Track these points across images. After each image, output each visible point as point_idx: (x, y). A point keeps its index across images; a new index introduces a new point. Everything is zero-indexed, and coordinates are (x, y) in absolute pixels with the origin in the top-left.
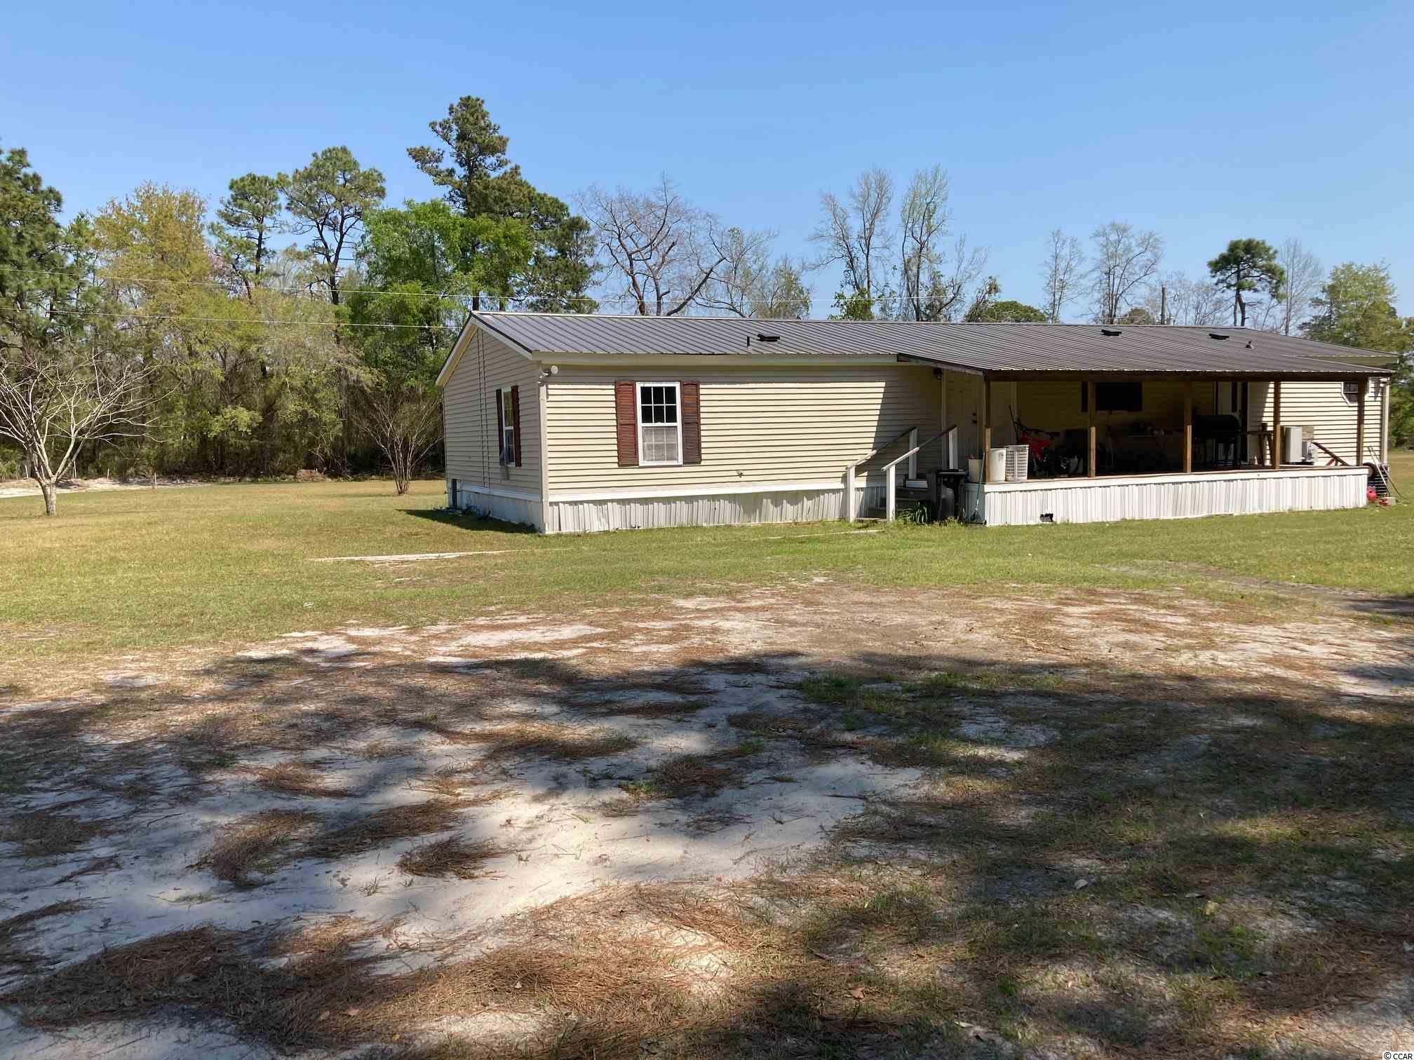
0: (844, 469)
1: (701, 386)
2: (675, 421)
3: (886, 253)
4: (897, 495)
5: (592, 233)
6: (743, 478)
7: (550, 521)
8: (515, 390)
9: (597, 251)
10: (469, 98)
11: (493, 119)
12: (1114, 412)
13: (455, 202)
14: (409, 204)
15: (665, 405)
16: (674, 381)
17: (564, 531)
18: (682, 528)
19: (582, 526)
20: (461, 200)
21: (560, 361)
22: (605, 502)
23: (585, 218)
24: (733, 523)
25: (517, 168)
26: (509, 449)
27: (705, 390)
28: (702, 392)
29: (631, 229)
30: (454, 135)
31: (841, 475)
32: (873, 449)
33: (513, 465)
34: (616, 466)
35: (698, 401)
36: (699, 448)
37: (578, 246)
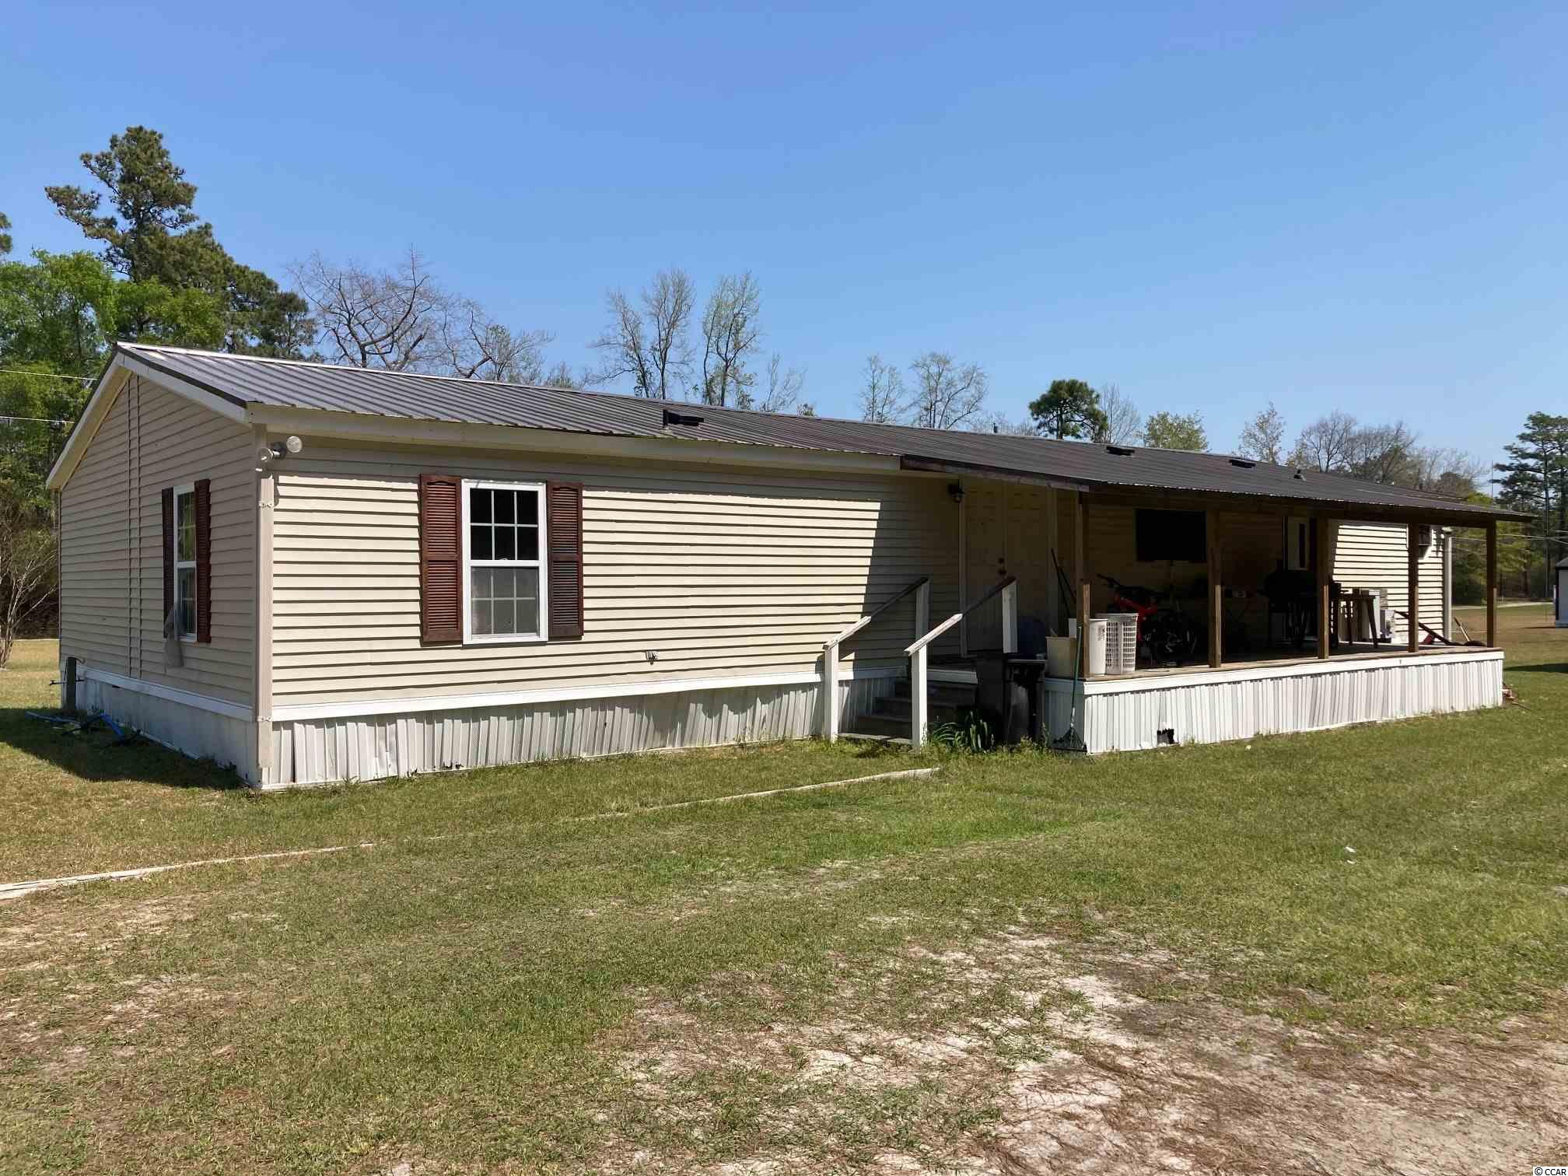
0: (820, 648)
1: (585, 493)
2: (535, 557)
3: (685, 369)
4: (930, 697)
5: (309, 316)
6: (657, 666)
7: (273, 760)
8: (203, 487)
9: (316, 338)
10: (141, 128)
11: (175, 160)
12: (1176, 562)
13: (115, 264)
14: (41, 255)
15: (516, 525)
16: (535, 481)
17: (302, 781)
18: (542, 764)
19: (341, 770)
20: (126, 262)
21: (309, 429)
22: (392, 718)
23: (301, 296)
24: (634, 750)
25: (208, 226)
26: (184, 606)
27: (593, 501)
28: (586, 503)
29: (366, 315)
30: (117, 174)
31: (814, 658)
32: (863, 614)
33: (191, 638)
34: (416, 644)
35: (579, 520)
36: (580, 609)
37: (291, 331)
